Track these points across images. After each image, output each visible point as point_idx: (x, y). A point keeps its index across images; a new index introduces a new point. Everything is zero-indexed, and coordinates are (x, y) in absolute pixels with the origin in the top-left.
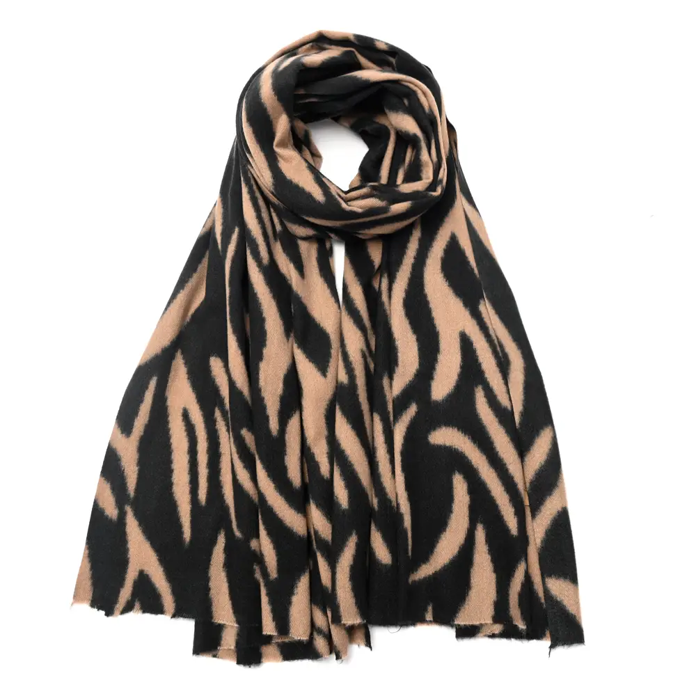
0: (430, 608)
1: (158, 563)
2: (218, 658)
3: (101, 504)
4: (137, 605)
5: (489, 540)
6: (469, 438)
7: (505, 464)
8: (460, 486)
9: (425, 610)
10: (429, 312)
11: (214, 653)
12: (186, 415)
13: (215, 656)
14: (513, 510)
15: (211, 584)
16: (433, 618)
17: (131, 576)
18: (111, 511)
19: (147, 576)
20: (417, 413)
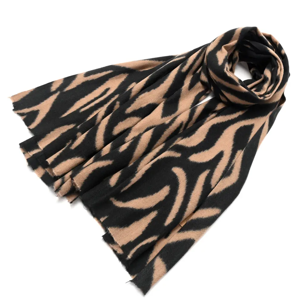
0: (106, 217)
1: (46, 113)
2: (24, 155)
3: (53, 84)
4: (25, 117)
5: (154, 220)
6: (187, 181)
7: (189, 201)
8: (165, 191)
9: (104, 216)
10: (219, 137)
11: (25, 152)
12: (107, 90)
13: (24, 153)
14: (174, 217)
15: (52, 133)
16: (103, 221)
17: (35, 108)
18: (53, 88)
19: (38, 113)
20: (178, 158)
